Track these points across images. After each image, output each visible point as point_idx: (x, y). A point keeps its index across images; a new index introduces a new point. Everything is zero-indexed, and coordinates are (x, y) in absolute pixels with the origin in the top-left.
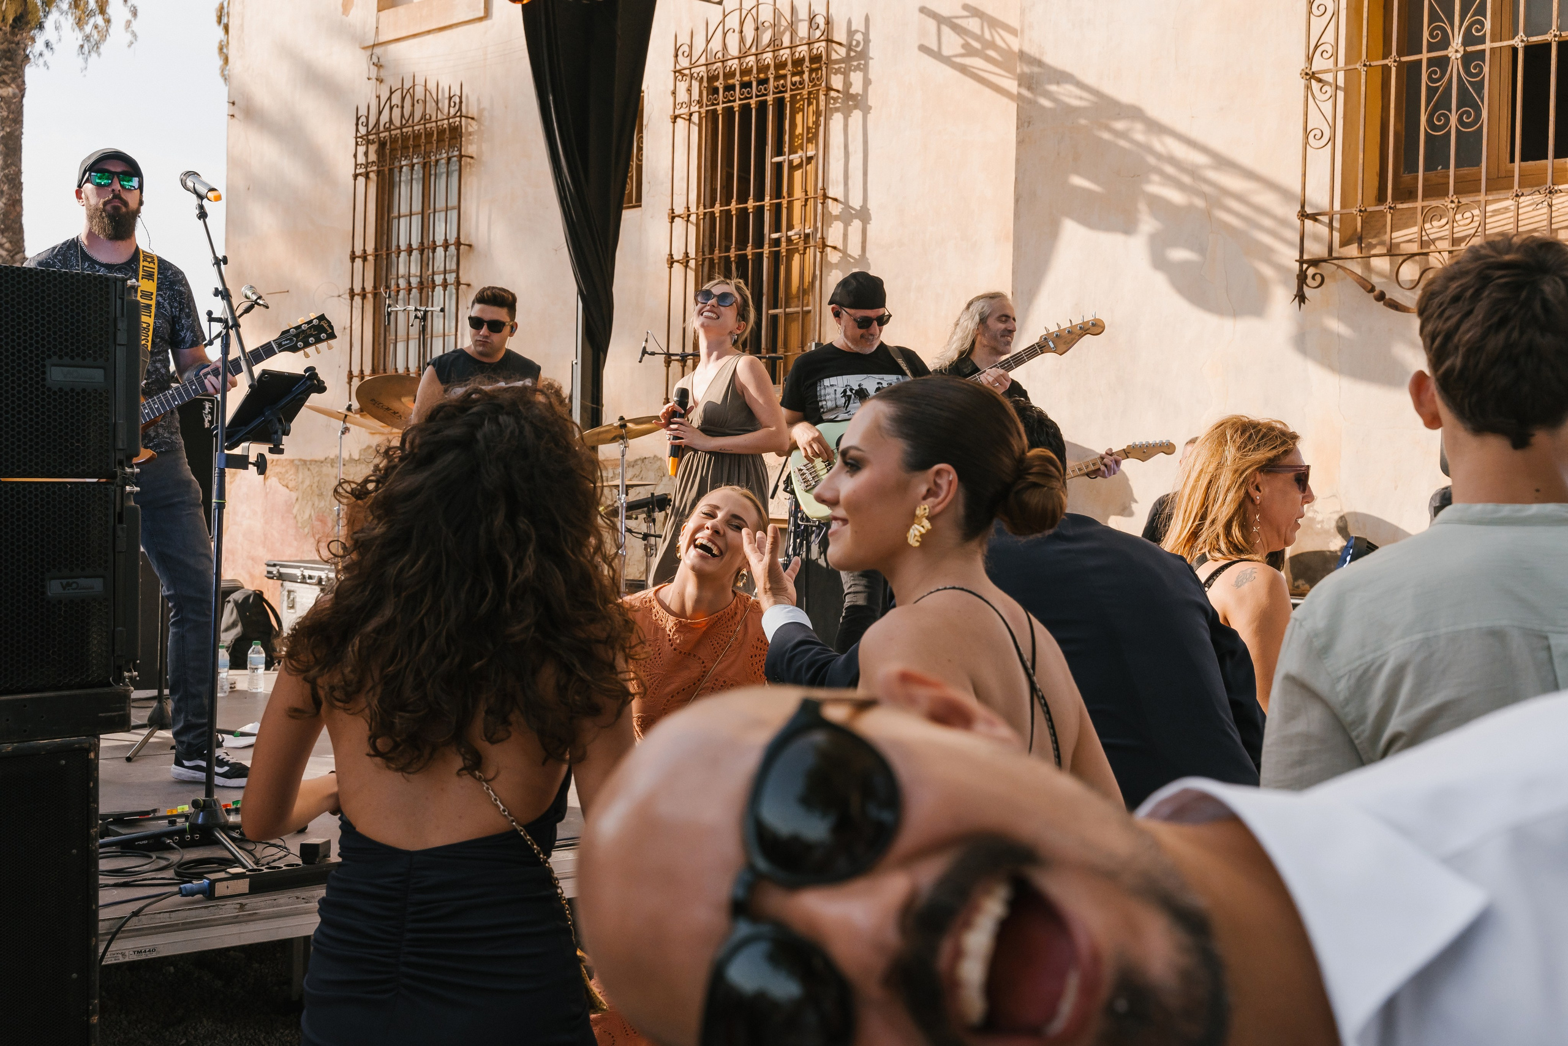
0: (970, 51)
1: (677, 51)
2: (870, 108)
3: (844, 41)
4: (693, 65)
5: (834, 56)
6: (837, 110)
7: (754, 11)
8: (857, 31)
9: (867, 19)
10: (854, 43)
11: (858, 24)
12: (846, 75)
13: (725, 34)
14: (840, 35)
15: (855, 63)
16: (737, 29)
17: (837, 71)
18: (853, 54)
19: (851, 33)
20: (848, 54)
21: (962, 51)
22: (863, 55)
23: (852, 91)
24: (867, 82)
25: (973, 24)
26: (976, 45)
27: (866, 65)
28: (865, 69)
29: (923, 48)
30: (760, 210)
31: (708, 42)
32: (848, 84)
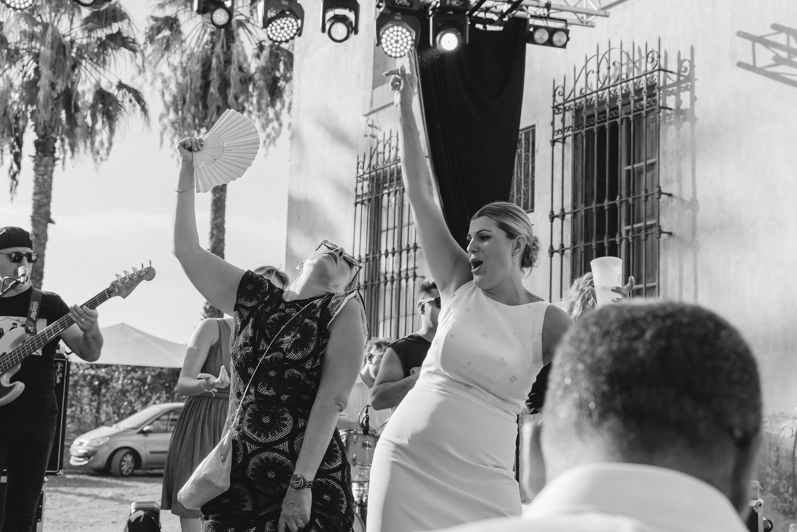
0: (778, 61)
1: (555, 91)
2: (696, 119)
3: (676, 70)
4: (566, 101)
5: (669, 82)
6: (670, 123)
7: (607, 55)
8: (684, 60)
9: (692, 49)
10: (683, 69)
11: (686, 55)
12: (677, 94)
13: (587, 75)
14: (673, 66)
15: (684, 85)
16: (595, 70)
17: (672, 93)
18: (682, 78)
19: (680, 62)
20: (679, 79)
21: (773, 62)
22: (690, 78)
23: (683, 107)
24: (693, 99)
25: (781, 39)
26: (784, 54)
27: (693, 86)
28: (691, 89)
29: (740, 64)
30: (614, 209)
31: (576, 82)
32: (679, 102)
